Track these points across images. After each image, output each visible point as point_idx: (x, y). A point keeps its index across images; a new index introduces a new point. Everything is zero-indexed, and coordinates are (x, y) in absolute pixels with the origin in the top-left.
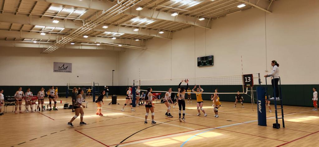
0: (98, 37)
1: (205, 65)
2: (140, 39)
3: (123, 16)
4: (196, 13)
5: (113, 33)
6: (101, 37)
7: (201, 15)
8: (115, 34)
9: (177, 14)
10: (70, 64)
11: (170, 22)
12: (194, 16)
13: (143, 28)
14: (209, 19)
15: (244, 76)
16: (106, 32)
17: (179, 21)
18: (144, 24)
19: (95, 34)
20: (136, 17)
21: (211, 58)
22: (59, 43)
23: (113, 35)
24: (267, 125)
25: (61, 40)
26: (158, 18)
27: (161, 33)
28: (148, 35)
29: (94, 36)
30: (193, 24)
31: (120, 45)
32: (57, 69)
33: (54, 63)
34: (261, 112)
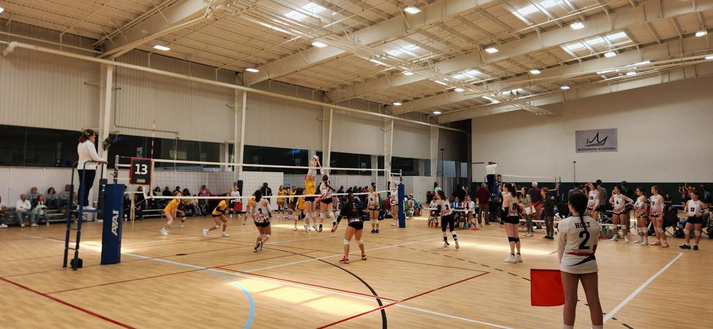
10: (614, 131)
32: (583, 146)
33: (576, 132)
34: (116, 234)
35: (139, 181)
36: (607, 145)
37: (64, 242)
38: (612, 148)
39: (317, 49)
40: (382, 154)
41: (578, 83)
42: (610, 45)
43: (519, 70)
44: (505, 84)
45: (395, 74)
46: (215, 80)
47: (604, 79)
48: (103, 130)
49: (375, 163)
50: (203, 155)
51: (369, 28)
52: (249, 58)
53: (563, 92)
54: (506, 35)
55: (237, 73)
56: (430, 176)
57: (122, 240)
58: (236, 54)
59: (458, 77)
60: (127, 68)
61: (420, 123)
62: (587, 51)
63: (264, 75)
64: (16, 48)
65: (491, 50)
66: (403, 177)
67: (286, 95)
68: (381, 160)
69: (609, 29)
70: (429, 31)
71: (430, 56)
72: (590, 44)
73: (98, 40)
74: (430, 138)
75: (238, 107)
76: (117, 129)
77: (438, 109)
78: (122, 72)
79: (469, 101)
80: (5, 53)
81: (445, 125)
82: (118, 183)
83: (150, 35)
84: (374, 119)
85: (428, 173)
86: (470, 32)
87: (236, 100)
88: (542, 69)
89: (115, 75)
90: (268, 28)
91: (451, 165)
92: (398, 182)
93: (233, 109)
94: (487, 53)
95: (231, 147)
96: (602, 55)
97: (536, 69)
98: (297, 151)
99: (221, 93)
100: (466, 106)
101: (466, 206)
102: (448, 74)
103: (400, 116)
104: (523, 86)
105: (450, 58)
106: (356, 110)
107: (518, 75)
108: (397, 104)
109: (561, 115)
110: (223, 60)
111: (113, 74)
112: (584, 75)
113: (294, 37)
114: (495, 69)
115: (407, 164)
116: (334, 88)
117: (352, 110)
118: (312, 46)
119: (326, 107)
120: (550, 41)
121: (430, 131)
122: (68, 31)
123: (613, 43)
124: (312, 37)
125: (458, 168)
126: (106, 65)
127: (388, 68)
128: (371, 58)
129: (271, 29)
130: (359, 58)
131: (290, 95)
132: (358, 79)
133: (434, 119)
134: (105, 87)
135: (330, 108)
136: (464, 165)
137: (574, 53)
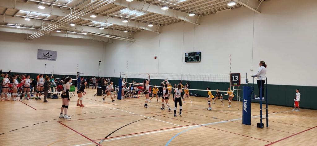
0: (85, 26)
1: (192, 61)
2: (128, 31)
3: (112, 6)
4: (187, 8)
5: (101, 23)
6: (88, 26)
7: (191, 11)
8: (103, 24)
9: (168, 8)
10: (55, 52)
11: (159, 15)
12: (184, 11)
13: (132, 20)
14: (198, 15)
15: (232, 75)
16: (93, 22)
17: (170, 15)
18: (133, 16)
19: (82, 22)
20: (126, 8)
21: (199, 54)
22: (44, 30)
23: (101, 25)
24: (251, 124)
25: (47, 27)
26: (149, 10)
27: (151, 26)
28: (137, 27)
29: (81, 25)
30: (182, 18)
31: (108, 36)
32: (41, 56)
33: (38, 50)
36: (52, 58)
38: (54, 60)
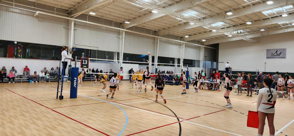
10: (284, 50)
32: (270, 56)
33: (267, 50)
34: (76, 87)
35: (84, 66)
36: (281, 56)
37: (57, 89)
38: (283, 57)
39: (154, 14)
40: (179, 58)
41: (268, 28)
42: (285, 11)
43: (242, 22)
44: (235, 28)
45: (186, 24)
46: (112, 26)
47: (281, 26)
48: (70, 46)
49: (176, 61)
50: (107, 57)
51: (176, 5)
52: (126, 17)
53: (261, 32)
54: (236, 7)
55: (121, 23)
56: (200, 67)
57: (78, 89)
58: (120, 16)
59: (214, 25)
60: (79, 22)
61: (196, 45)
62: (274, 14)
63: (132, 24)
64: (39, 14)
65: (229, 14)
66: (189, 68)
67: (140, 33)
68: (179, 60)
69: (285, 4)
70: (202, 5)
71: (202, 16)
72: (275, 11)
73: (68, 10)
74: (200, 51)
75: (121, 37)
76: (75, 46)
77: (204, 39)
78: (77, 24)
79: (218, 35)
80: (35, 16)
81: (207, 46)
82: (76, 67)
83: (88, 8)
84: (177, 43)
85: (199, 66)
86: (220, 6)
87: (121, 34)
88: (253, 22)
89: (75, 24)
90: (134, 5)
91: (209, 63)
92: (186, 70)
93: (119, 38)
94: (227, 15)
95: (118, 53)
96: (281, 16)
97: (249, 21)
98: (144, 56)
99: (115, 32)
100: (217, 38)
101: (215, 81)
102: (210, 24)
103: (187, 41)
104: (243, 29)
105: (211, 17)
106: (169, 39)
107: (241, 24)
108: (187, 37)
109: (260, 42)
110: (116, 18)
111: (74, 24)
112: (272, 25)
113: (144, 9)
114: (231, 21)
115: (190, 62)
116: (160, 30)
117: (167, 39)
118: (151, 12)
119: (156, 38)
120: (257, 9)
121: (200, 48)
122: (58, 7)
123: (286, 10)
124: (152, 9)
125: (212, 64)
126: (71, 20)
127: (183, 21)
128: (176, 17)
129: (135, 5)
130: (171, 17)
131: (142, 33)
132: (170, 26)
133: (202, 43)
134: (71, 29)
135: (158, 38)
136: (215, 63)
137: (268, 15)
